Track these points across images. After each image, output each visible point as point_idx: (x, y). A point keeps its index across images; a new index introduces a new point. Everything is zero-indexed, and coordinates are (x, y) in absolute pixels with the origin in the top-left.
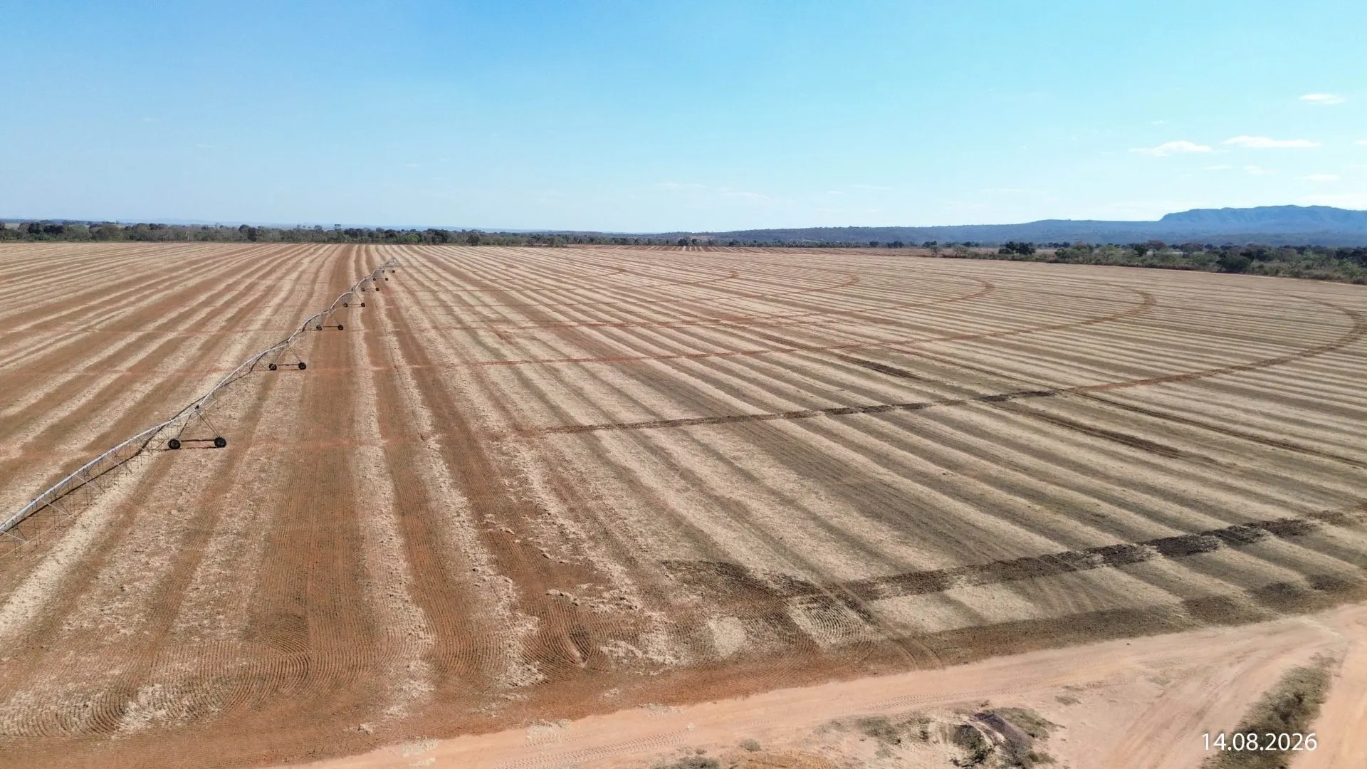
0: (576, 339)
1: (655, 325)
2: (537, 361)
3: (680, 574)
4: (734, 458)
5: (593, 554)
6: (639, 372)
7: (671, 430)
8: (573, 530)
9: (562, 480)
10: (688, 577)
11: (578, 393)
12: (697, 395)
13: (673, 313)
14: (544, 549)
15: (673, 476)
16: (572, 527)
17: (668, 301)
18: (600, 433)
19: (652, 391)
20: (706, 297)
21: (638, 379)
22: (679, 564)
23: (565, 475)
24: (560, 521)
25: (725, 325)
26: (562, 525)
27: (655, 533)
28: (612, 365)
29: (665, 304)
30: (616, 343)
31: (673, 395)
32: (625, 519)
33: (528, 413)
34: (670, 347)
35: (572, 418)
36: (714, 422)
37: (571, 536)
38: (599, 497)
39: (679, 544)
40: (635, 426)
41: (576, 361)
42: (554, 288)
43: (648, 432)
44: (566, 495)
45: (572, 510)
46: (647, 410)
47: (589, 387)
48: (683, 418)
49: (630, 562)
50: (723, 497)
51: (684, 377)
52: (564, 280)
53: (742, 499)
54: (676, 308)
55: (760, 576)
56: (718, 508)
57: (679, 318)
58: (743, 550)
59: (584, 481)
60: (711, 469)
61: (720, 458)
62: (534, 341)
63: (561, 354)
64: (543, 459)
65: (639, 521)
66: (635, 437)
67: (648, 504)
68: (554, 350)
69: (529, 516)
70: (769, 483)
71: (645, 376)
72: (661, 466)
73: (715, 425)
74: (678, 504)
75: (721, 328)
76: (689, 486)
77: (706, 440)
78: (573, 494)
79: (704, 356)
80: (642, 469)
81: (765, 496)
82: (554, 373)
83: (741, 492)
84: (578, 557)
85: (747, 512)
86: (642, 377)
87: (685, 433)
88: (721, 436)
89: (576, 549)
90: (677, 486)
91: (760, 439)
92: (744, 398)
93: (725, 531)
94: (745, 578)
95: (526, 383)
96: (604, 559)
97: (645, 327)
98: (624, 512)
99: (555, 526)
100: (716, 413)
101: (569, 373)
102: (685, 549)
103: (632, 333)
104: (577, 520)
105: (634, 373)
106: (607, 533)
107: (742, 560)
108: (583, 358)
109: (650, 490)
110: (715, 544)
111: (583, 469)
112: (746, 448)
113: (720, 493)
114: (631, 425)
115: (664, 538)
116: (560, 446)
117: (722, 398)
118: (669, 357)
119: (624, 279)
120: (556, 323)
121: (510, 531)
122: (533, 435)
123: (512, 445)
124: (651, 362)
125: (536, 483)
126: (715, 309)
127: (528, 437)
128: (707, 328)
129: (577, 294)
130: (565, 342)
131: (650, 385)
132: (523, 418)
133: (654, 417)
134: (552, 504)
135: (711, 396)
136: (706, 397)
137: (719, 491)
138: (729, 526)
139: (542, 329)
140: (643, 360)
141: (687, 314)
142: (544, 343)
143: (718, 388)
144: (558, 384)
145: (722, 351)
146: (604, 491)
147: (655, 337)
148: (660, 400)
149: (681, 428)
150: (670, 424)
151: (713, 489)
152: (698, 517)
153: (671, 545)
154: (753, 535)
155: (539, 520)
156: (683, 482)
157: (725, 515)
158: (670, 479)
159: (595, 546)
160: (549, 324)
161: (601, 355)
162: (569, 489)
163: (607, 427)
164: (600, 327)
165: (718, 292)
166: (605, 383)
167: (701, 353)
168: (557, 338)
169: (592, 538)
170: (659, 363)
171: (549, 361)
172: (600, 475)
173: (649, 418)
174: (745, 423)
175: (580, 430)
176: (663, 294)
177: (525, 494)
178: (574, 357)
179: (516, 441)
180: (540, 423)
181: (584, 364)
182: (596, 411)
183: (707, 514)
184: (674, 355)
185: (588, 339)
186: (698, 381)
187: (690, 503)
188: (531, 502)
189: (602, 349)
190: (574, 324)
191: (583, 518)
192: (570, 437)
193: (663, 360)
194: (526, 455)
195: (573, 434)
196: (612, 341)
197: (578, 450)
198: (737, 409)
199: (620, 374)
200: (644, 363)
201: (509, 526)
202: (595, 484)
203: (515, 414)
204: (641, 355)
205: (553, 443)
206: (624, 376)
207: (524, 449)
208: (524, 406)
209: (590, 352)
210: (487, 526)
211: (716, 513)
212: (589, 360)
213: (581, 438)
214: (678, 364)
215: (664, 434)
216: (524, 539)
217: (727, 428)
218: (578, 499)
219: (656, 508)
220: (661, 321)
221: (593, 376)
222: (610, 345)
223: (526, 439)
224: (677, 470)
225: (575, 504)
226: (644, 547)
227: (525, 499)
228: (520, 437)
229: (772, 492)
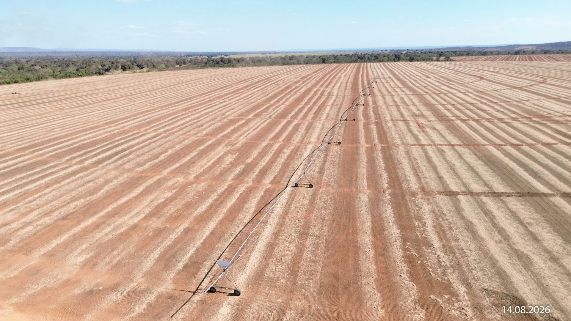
0: (455, 130)
1: (496, 121)
2: (435, 145)
3: (492, 299)
4: (528, 223)
5: (452, 277)
6: (484, 156)
7: (497, 199)
8: (444, 260)
9: (441, 226)
10: (496, 302)
11: (452, 168)
12: (513, 175)
13: (506, 111)
14: (430, 270)
15: (495, 232)
16: (444, 258)
17: (504, 102)
18: (461, 197)
19: (489, 170)
20: (525, 98)
21: (482, 160)
22: (493, 292)
23: (442, 223)
24: (439, 253)
25: (534, 121)
26: (439, 255)
27: (482, 270)
28: (470, 149)
29: (502, 104)
30: (473, 133)
31: (500, 174)
32: (468, 257)
33: (429, 180)
34: (502, 137)
35: (448, 185)
36: (520, 196)
37: (443, 264)
38: (457, 240)
39: (494, 279)
40: (479, 194)
41: (453, 145)
42: (446, 92)
43: (484, 199)
44: (442, 236)
45: (444, 246)
46: (486, 184)
48: (503, 191)
49: (469, 286)
50: (519, 250)
51: (507, 161)
52: (451, 86)
53: (529, 253)
54: (508, 107)
56: (516, 258)
57: (509, 116)
58: (526, 289)
59: (450, 228)
60: (515, 230)
61: (521, 222)
62: (435, 131)
63: (447, 140)
64: (433, 212)
65: (475, 260)
66: (478, 202)
67: (480, 249)
68: (443, 137)
69: (425, 247)
70: (546, 244)
71: (486, 158)
72: (489, 224)
73: (521, 198)
74: (496, 251)
75: (532, 124)
76: (502, 240)
77: (514, 209)
78: (445, 236)
79: (519, 145)
80: (479, 224)
81: (542, 253)
82: (442, 153)
83: (529, 248)
84: (445, 277)
85: (531, 263)
86: (484, 159)
87: (504, 202)
88: (523, 207)
89: (444, 273)
90: (496, 239)
91: (544, 211)
92: (539, 180)
93: (518, 274)
95: (429, 159)
96: (457, 282)
97: (489, 122)
98: (468, 253)
99: (436, 256)
100: (522, 189)
101: (449, 153)
102: (496, 283)
103: (482, 126)
104: (446, 253)
105: (481, 156)
106: (459, 265)
107: (524, 296)
108: (457, 143)
109: (482, 239)
110: (512, 283)
111: (451, 221)
112: (536, 217)
113: (518, 247)
114: (476, 193)
115: (486, 273)
116: (441, 204)
117: (526, 178)
118: (500, 145)
119: (482, 85)
120: (446, 117)
121: (417, 255)
122: (430, 194)
123: (420, 200)
124: (491, 148)
125: (429, 227)
126: (530, 108)
127: (427, 196)
128: (524, 123)
129: (457, 97)
130: (449, 132)
131: (488, 166)
132: (426, 183)
133: (488, 189)
134: (435, 241)
135: (520, 176)
136: (518, 176)
137: (517, 245)
138: (520, 271)
139: (439, 122)
140: (486, 147)
141: (514, 112)
142: (439, 132)
143: (525, 170)
144: (444, 161)
145: (530, 141)
146: (460, 237)
147: (495, 129)
148: (493, 177)
149: (502, 198)
150: (497, 195)
151: (514, 244)
152: (505, 262)
153: (490, 279)
154: (532, 281)
155: (429, 251)
156: (499, 236)
157: (519, 263)
158: (493, 233)
159: (453, 272)
160: (442, 118)
161: (465, 142)
162: (444, 232)
163: (464, 193)
164: (467, 121)
165: (533, 95)
166: (466, 162)
167: (518, 143)
168: (445, 128)
169: (452, 266)
170: (495, 149)
171: (440, 145)
172: (459, 225)
173: (486, 189)
174: (537, 199)
175: (451, 194)
176: (501, 96)
177: (424, 233)
178: (452, 143)
179: (422, 198)
180: (433, 188)
181: (457, 148)
182: (460, 182)
183: (510, 261)
184: (503, 143)
185: (460, 129)
186: (515, 164)
187: (502, 251)
188: (426, 238)
189: (466, 138)
190: (454, 118)
191: (449, 252)
192: (446, 199)
193: (497, 147)
194: (426, 207)
195: (448, 197)
196: (472, 132)
197: (449, 208)
198: (534, 187)
199: (474, 156)
200: (487, 149)
201: (416, 252)
202: (455, 232)
203: (423, 181)
204: (486, 143)
205: (438, 202)
206: (476, 158)
207: (425, 203)
208: (427, 175)
209: (460, 140)
210: (407, 250)
211: (514, 261)
212: (459, 145)
213: (451, 200)
214: (505, 151)
215: (493, 201)
216: (422, 261)
217: (527, 201)
218: (448, 240)
219: (485, 253)
220: (499, 117)
221: (460, 157)
222: (471, 134)
223: (427, 197)
224: (497, 228)
225: (446, 243)
226: (476, 278)
227: (424, 235)
228: (424, 196)
229: (547, 251)
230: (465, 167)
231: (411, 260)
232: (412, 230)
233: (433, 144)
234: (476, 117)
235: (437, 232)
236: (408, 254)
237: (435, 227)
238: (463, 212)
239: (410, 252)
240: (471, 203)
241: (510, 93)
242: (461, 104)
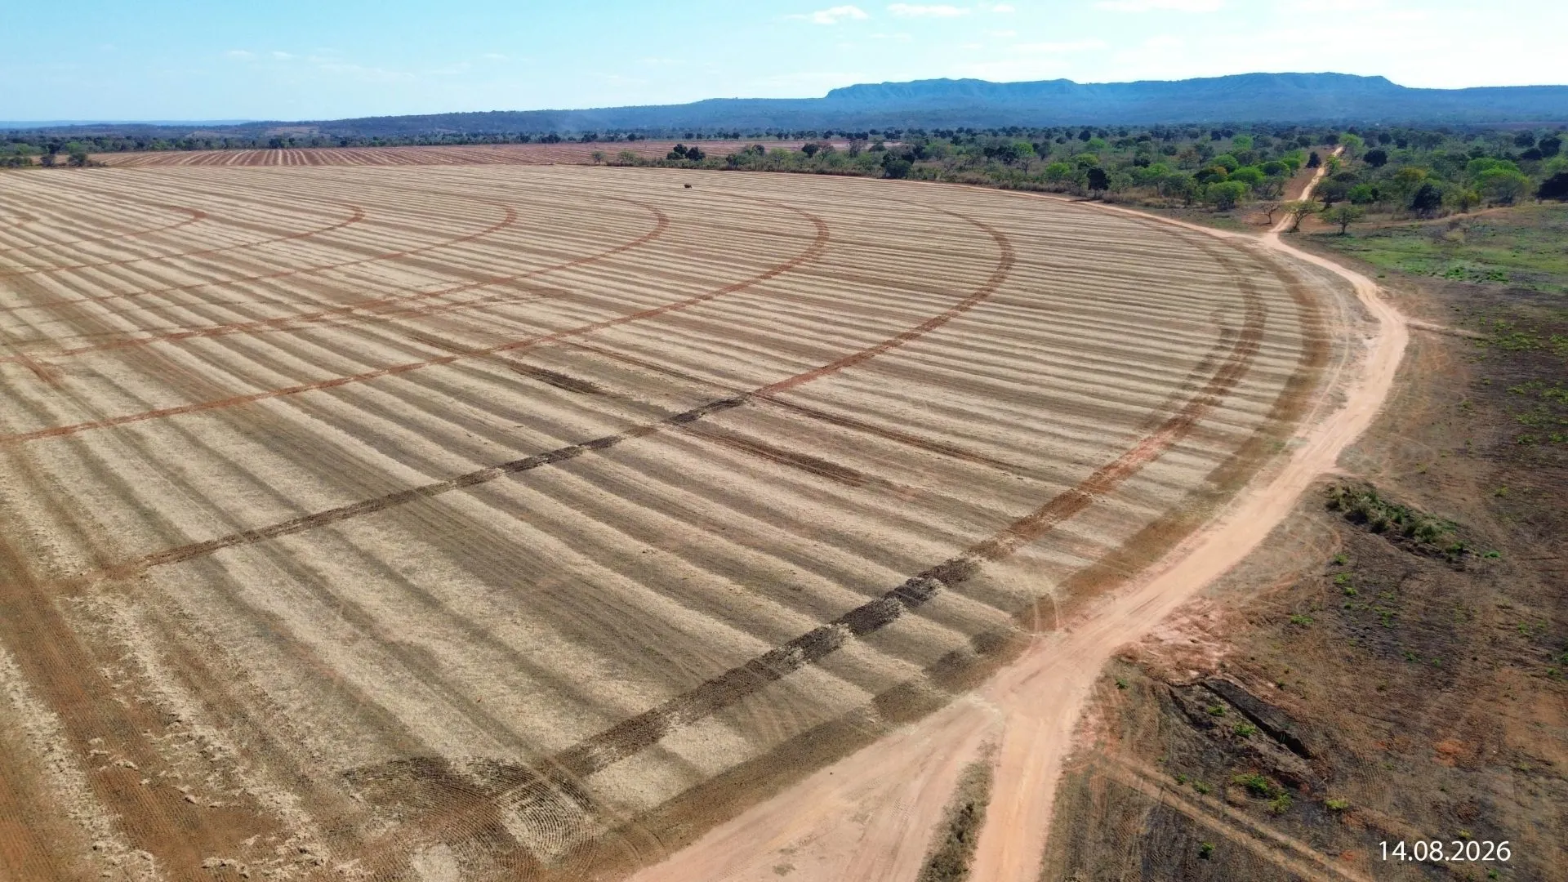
0: (158, 369)
1: (265, 327)
2: (108, 423)
3: (368, 790)
4: (406, 570)
5: (253, 781)
6: (260, 425)
7: (320, 532)
8: (218, 744)
9: (186, 654)
10: (380, 791)
11: (178, 479)
12: (343, 461)
13: (286, 300)
14: (185, 789)
15: (334, 618)
16: (219, 741)
17: (276, 275)
18: (224, 554)
19: (282, 461)
20: (324, 262)
21: (257, 439)
22: (365, 771)
23: (188, 644)
24: (198, 731)
25: (359, 318)
26: (202, 737)
27: (328, 727)
28: (218, 417)
29: (272, 281)
30: (214, 369)
31: (311, 465)
32: (284, 708)
33: (114, 532)
34: (294, 370)
35: (178, 531)
36: (371, 510)
37: (218, 756)
38: (243, 675)
39: (360, 738)
40: (270, 533)
41: (163, 414)
42: (101, 261)
43: (289, 540)
44: (195, 678)
45: (209, 707)
46: (284, 501)
47: (193, 466)
48: (331, 507)
49: (303, 784)
50: (402, 643)
51: (320, 427)
52: (114, 241)
53: (424, 642)
54: (289, 288)
55: (463, 769)
56: (398, 664)
57: (295, 310)
58: (438, 730)
59: (216, 649)
60: (380, 596)
61: (391, 574)
62: (94, 380)
63: (142, 403)
64: (152, 619)
65: (303, 709)
66: (273, 554)
67: (309, 674)
68: (127, 394)
69: (156, 732)
70: (454, 606)
71: (269, 433)
72: (317, 602)
73: (375, 514)
74: (348, 666)
75: (355, 324)
76: (357, 631)
77: (365, 544)
78: (205, 674)
79: (339, 382)
80: (292, 612)
81: (452, 631)
82: (135, 442)
83: (421, 630)
84: (233, 791)
85: (435, 664)
86: (261, 434)
87: (339, 535)
88: (384, 534)
89: (228, 779)
90: (342, 635)
91: (433, 530)
92: (405, 458)
93: (412, 702)
94: (446, 778)
95: (98, 470)
96: (268, 788)
97: (249, 333)
98: (280, 697)
99: (192, 743)
100: (372, 491)
101: (158, 439)
102: (369, 745)
103: (235, 345)
104: (220, 724)
105: (251, 427)
106: (264, 740)
107: (438, 747)
108: (173, 406)
109: (308, 648)
110: (403, 728)
111: (211, 628)
112: (419, 551)
113: (398, 635)
114: (263, 531)
115: (339, 731)
116: (172, 589)
117: (376, 462)
118: (295, 390)
119: (204, 233)
120: (119, 336)
121: (131, 764)
122: (128, 573)
123: (100, 600)
124: (272, 402)
125: (150, 667)
126: (342, 286)
127: (121, 578)
128: (338, 326)
129: (140, 271)
130: (140, 376)
131: (277, 451)
132: (107, 543)
133: (292, 512)
134: (180, 702)
135: (361, 460)
136: (355, 462)
137: (396, 632)
138: (417, 693)
139: (101, 352)
140: (260, 401)
141: (306, 301)
142: (109, 382)
143: (368, 443)
144: (146, 466)
145: (363, 369)
146: (248, 663)
147: (269, 351)
148: (295, 477)
149: (331, 526)
150: (316, 521)
151: (387, 631)
152: (377, 685)
153: (351, 742)
154: (446, 703)
155: (169, 736)
156: (348, 626)
157: (408, 674)
158: (330, 623)
159: (253, 767)
160: (106, 339)
161: (199, 398)
162: (199, 668)
163: (231, 541)
164: (188, 339)
165: (341, 252)
166: (213, 454)
167: (336, 377)
168: (126, 368)
169: (246, 753)
170: (283, 404)
171: (124, 419)
172: (238, 634)
173: (287, 514)
174: (411, 505)
175: (194, 553)
176: (266, 261)
177: (139, 691)
178: (160, 407)
179: (106, 590)
180: (134, 549)
181: (177, 418)
182: (211, 513)
183: (387, 677)
184: (300, 384)
185: (172, 365)
186: (340, 432)
187: (364, 661)
188: (150, 703)
189: (198, 386)
190: (146, 335)
191: (227, 718)
192: (182, 570)
193: (288, 396)
194: (126, 615)
195: (186, 564)
196: (208, 366)
197: (199, 593)
198: (397, 479)
199: (232, 432)
200: (262, 406)
201: (129, 755)
202: (233, 653)
203: (94, 537)
204: (255, 390)
205: (160, 585)
206: (238, 437)
207: (119, 604)
208: (104, 518)
209: (182, 395)
210: (97, 761)
211: (397, 674)
212: (182, 411)
213: (197, 569)
214: (309, 403)
215: (311, 541)
216: (154, 775)
217: (390, 517)
218: (215, 684)
219: (321, 679)
220: (272, 318)
221: (194, 442)
222: (207, 374)
223: (120, 583)
224: (338, 606)
225: (212, 695)
226: (316, 754)
227: (140, 698)
228: (109, 581)
229: (460, 622)
230: (214, 467)
231: (117, 787)
232: (95, 697)
233: (101, 420)
234: (211, 324)
235: (179, 673)
236: (104, 773)
237: (168, 661)
238: (241, 594)
239: (109, 763)
240: (255, 563)
241: (283, 251)
242: (157, 292)
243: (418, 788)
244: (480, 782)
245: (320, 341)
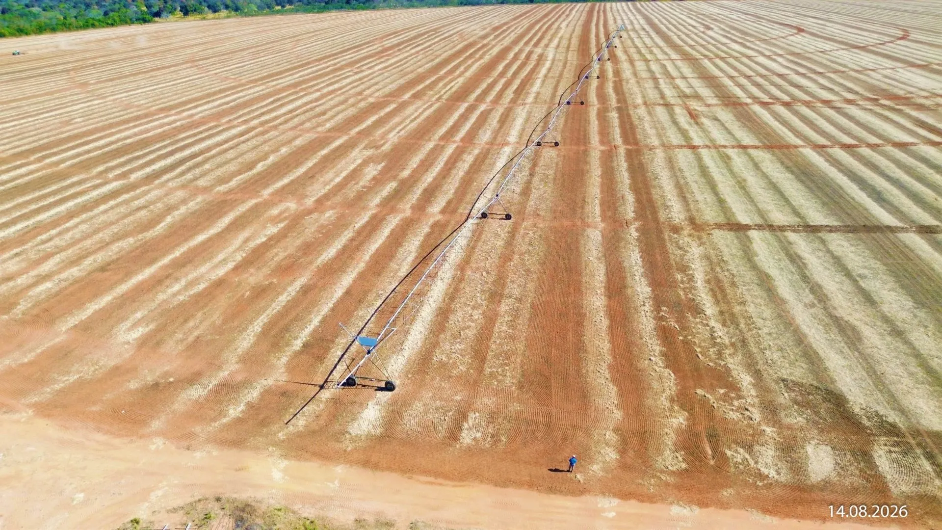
0: (749, 121)
1: (819, 105)
2: (716, 147)
3: (793, 394)
4: (860, 276)
5: (732, 361)
6: (796, 164)
7: (812, 236)
8: (720, 334)
9: (718, 281)
10: (799, 398)
11: (742, 185)
12: (841, 196)
13: (836, 88)
14: (698, 350)
15: (804, 290)
16: (721, 332)
17: (835, 72)
18: (753, 234)
19: (802, 188)
20: (871, 66)
21: (792, 172)
22: (795, 384)
23: (721, 276)
24: (712, 323)
25: (883, 106)
26: (713, 327)
27: (781, 349)
28: (773, 155)
29: (832, 75)
30: (780, 126)
31: (820, 195)
32: (760, 329)
33: (702, 206)
34: (827, 133)
35: (733, 214)
36: (849, 232)
37: (718, 340)
38: (743, 303)
39: (797, 363)
40: (782, 229)
41: (745, 147)
42: (738, 55)
43: (792, 236)
44: (720, 297)
45: (722, 313)
46: (796, 213)
47: (753, 181)
48: (824, 223)
49: (757, 375)
50: (842, 318)
51: (833, 173)
52: (748, 44)
53: (857, 323)
54: (841, 81)
55: (857, 410)
56: (835, 330)
57: (841, 96)
58: (848, 380)
59: (733, 284)
60: (837, 286)
61: (848, 274)
62: (716, 122)
63: (735, 139)
64: (707, 257)
65: (770, 334)
66: (780, 241)
67: (780, 316)
68: (730, 133)
69: (692, 315)
70: (885, 308)
71: (800, 169)
72: (797, 277)
73: (851, 235)
74: (804, 320)
75: (878, 110)
76: (816, 302)
77: (838, 252)
78: (725, 296)
79: (855, 146)
80: (780, 277)
81: (879, 323)
82: (726, 160)
83: (858, 316)
84: (720, 362)
85: (860, 339)
86: (795, 169)
87: (823, 242)
88: (853, 248)
89: (720, 354)
90: (807, 301)
91: (887, 256)
92: (884, 204)
93: (837, 356)
94: (844, 410)
95: (704, 171)
96: (739, 368)
97: (808, 107)
98: (759, 322)
99: (708, 328)
100: (854, 220)
101: (738, 160)
102: (802, 370)
103: (796, 113)
104: (724, 324)
105: (790, 164)
106: (744, 342)
107: (845, 390)
108: (752, 144)
109: (783, 301)
110: (826, 369)
111: (735, 272)
112: (873, 266)
113: (840, 313)
114: (779, 227)
115: (786, 355)
116: (721, 245)
117: (862, 202)
118: (824, 146)
119: (799, 42)
120: (735, 100)
121: (677, 326)
122: (703, 230)
123: (686, 239)
124: (810, 154)
125: (699, 282)
126: (877, 83)
127: (698, 231)
128: (866, 109)
129: (757, 63)
130: (739, 124)
131: (802, 182)
132: (698, 211)
133: (799, 220)
134: (708, 305)
135: (853, 199)
136: (849, 199)
137: (840, 310)
138: (842, 352)
139: (723, 108)
140: (801, 149)
141: (850, 90)
142: (723, 125)
143: (861, 189)
144: (728, 174)
145: (874, 140)
146: (748, 297)
147: (816, 120)
148: (808, 200)
149: (820, 234)
150: (812, 230)
151: (835, 308)
152: (818, 338)
153: (791, 364)
154: (859, 366)
155: (698, 320)
156: (811, 297)
157: (840, 339)
158: (801, 291)
159: (734, 354)
160: (729, 101)
161: (766, 141)
162: (723, 290)
163: (760, 227)
164: (771, 106)
165: (885, 60)
166: (765, 176)
167: (853, 142)
168: (734, 118)
169: (733, 345)
170: (814, 154)
171: (724, 146)
172: (747, 279)
173: (794, 220)
174: (876, 235)
175: (738, 228)
176: (833, 62)
177: (690, 291)
178: (744, 143)
179: (690, 235)
180: (709, 218)
181: (752, 151)
182: (753, 209)
183: (826, 335)
184: (829, 143)
185: (758, 120)
186: (845, 178)
187: (814, 321)
188: (694, 300)
189: (768, 134)
190: (749, 101)
191: (729, 322)
192: (729, 236)
193: (819, 150)
194: (695, 251)
195: (732, 233)
196: (777, 124)
197: (734, 251)
198: (874, 217)
199: (778, 165)
200: (801, 153)
201: (677, 322)
202: (742, 289)
203: (692, 206)
204: (799, 142)
205: (716, 241)
206: (782, 169)
207: (694, 245)
208: (699, 197)
209: (758, 138)
210: (662, 318)
211: (833, 336)
212: (756, 147)
213: (737, 238)
214: (830, 156)
215: (804, 240)
216: (685, 337)
217: (860, 239)
218: (728, 303)
219: (786, 322)
220: (824, 99)
221: (756, 166)
222: (776, 129)
223: (697, 233)
224: (809, 283)
225: (725, 307)
226: (770, 362)
227: (690, 296)
228: (693, 231)
229: (886, 319)
230: (763, 183)
231: (668, 335)
232: (670, 286)
233: (713, 145)
234: (787, 99)
235: (712, 290)
236: (664, 326)
237: (708, 282)
238: (755, 258)
239: (667, 322)
240: (769, 244)
241: (846, 57)
242: (762, 76)
243: (823, 408)
244: (865, 421)
245: (851, 118)
